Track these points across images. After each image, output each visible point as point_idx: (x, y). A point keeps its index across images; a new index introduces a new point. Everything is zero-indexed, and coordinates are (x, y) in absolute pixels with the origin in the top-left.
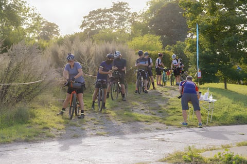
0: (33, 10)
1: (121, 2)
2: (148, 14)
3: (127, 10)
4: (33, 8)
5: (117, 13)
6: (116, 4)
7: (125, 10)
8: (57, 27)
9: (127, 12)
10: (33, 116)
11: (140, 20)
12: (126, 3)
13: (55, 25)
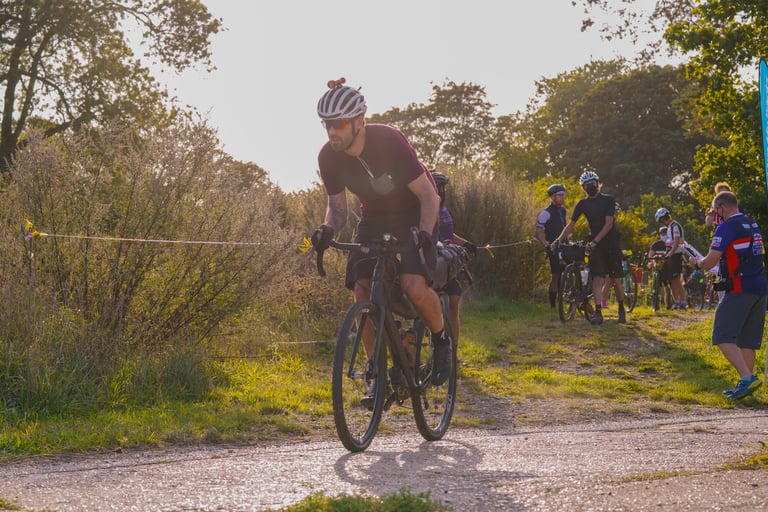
0: (189, 116)
1: (459, 84)
2: (545, 121)
3: (479, 109)
4: (187, 110)
5: (447, 120)
6: (445, 92)
7: (471, 110)
8: (263, 173)
9: (479, 115)
10: (224, 381)
11: (519, 142)
12: (476, 88)
13: (255, 168)
